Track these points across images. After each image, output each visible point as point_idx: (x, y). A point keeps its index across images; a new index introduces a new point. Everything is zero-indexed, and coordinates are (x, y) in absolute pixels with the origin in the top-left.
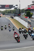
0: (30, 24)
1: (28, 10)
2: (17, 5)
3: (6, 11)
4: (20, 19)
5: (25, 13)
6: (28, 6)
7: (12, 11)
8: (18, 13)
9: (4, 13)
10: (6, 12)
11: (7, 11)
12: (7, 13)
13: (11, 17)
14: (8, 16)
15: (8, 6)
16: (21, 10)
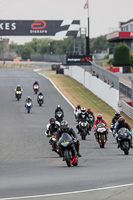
0: (129, 96)
1: (122, 40)
2: (76, 22)
3: (34, 46)
4: (88, 74)
5: (110, 53)
6: (122, 24)
7: (59, 42)
8: (82, 52)
9: (25, 53)
10: (35, 50)
11: (40, 45)
12: (39, 50)
13: (53, 69)
14: (41, 66)
15: (43, 24)
16: (93, 39)
